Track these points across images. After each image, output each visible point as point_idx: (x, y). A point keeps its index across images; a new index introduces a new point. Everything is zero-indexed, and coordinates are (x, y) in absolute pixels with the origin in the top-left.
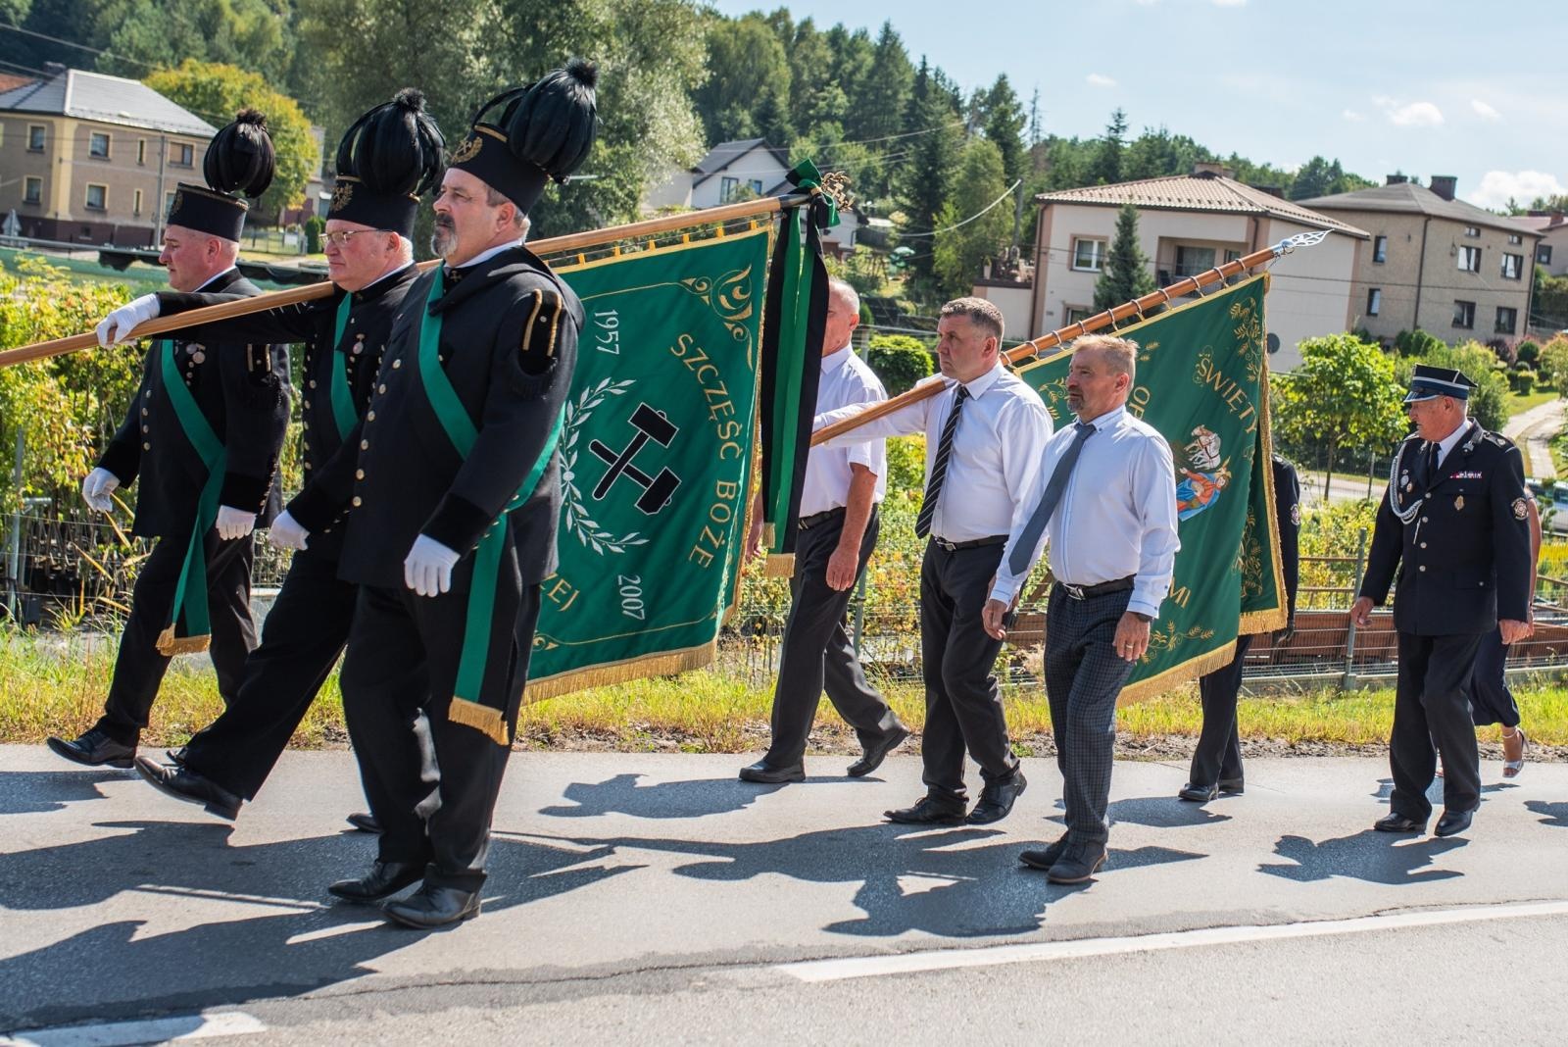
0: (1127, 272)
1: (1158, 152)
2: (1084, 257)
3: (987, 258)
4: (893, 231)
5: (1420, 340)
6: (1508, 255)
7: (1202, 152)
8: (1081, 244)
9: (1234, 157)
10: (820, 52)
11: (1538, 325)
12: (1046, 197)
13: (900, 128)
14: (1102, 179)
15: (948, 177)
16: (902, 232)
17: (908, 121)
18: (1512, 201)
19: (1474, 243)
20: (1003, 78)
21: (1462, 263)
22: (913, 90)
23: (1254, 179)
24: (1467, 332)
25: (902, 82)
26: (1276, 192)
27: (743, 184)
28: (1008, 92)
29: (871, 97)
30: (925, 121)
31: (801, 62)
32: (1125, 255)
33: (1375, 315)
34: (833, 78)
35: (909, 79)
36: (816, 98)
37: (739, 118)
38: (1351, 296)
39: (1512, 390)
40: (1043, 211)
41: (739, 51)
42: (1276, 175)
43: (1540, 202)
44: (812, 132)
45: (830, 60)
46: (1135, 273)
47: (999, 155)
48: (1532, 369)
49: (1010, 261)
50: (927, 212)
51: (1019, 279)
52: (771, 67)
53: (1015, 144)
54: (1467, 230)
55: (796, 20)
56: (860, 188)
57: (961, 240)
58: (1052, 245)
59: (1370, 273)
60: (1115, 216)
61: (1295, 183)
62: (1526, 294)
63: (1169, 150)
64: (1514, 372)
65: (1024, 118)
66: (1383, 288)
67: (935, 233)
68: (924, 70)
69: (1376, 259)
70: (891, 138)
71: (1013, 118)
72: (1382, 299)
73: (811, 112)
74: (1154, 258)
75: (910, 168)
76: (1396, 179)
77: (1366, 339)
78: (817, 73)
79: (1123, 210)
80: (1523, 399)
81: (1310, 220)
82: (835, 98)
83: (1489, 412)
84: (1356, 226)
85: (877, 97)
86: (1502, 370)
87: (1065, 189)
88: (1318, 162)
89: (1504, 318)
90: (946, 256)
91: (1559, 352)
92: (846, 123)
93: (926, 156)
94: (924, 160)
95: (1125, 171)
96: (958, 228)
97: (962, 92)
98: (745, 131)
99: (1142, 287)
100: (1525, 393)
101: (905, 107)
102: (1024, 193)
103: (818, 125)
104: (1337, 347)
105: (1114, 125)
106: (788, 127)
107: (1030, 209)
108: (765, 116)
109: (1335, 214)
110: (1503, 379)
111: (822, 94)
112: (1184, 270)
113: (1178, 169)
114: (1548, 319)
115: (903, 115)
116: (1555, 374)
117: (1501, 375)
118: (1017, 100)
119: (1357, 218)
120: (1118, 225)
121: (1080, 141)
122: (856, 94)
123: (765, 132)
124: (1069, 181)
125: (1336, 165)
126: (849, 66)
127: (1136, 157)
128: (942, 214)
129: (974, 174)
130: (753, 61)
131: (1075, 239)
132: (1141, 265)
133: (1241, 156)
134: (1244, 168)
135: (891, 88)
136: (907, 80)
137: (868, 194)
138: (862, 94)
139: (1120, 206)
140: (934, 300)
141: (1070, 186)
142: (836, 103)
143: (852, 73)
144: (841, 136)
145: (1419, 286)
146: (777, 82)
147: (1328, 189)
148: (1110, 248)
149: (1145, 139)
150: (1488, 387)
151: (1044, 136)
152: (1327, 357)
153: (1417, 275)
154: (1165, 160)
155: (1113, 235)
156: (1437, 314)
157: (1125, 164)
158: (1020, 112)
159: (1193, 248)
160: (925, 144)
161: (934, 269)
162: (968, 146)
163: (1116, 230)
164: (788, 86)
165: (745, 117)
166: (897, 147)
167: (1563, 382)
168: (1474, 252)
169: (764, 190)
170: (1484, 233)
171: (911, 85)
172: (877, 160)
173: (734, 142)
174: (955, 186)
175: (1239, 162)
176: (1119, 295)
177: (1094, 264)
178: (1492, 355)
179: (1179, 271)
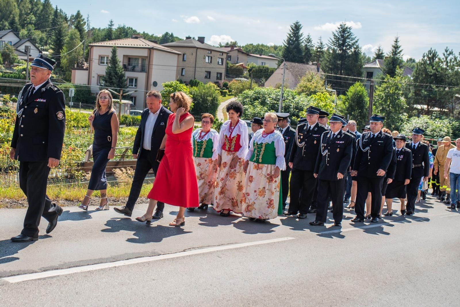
0: (115, 65)
1: (123, 32)
2: (103, 61)
3: (76, 62)
4: (49, 55)
5: (196, 82)
6: (219, 58)
7: (135, 31)
8: (101, 58)
9: (144, 32)
10: (27, 5)
11: (228, 77)
12: (92, 44)
13: (50, 26)
14: (107, 39)
15: (64, 40)
16: (52, 55)
17: (53, 24)
18: (220, 43)
19: (210, 55)
20: (79, 11)
21: (207, 60)
22: (54, 15)
23: (149, 38)
24: (209, 79)
25: (50, 13)
26: (155, 42)
27: (6, 42)
28: (81, 16)
29: (42, 17)
30: (57, 24)
31: (22, 8)
32: (114, 60)
33: (184, 75)
34: (31, 12)
35: (52, 12)
36: (27, 18)
37: (5, 24)
38: (177, 70)
39: (221, 95)
40: (91, 49)
41: (4, 5)
42: (156, 37)
43: (228, 43)
44: (26, 28)
45: (30, 7)
46: (117, 65)
47: (79, 33)
48: (227, 89)
49: (82, 63)
50: (59, 49)
51: (84, 68)
52: (13, 9)
53: (83, 30)
54: (208, 52)
56: (40, 43)
57: (68, 57)
58: (93, 58)
59: (182, 64)
60: (111, 49)
61: (161, 39)
62: (224, 69)
63: (126, 31)
64: (222, 90)
65: (85, 23)
66: (185, 68)
67: (61, 55)
68: (57, 10)
69: (183, 60)
70: (48, 29)
71: (82, 23)
72: (185, 71)
73: (25, 22)
74: (122, 61)
75: (54, 37)
76: (188, 38)
77: (181, 82)
78: (26, 11)
79: (113, 48)
80: (224, 98)
81: (165, 50)
82: (32, 18)
83: (215, 102)
84: (178, 51)
85: (43, 17)
86: (218, 90)
87: (97, 42)
88: (167, 34)
89: (219, 76)
90: (64, 61)
91: (234, 84)
92: (35, 25)
93: (58, 34)
94: (57, 35)
95: (113, 37)
96: (67, 54)
97: (67, 16)
98: (7, 28)
99: (119, 69)
100: (225, 96)
101: (52, 20)
102: (85, 44)
103: (27, 26)
104: (173, 85)
105: (110, 24)
106: (19, 26)
107: (87, 48)
108: (12, 23)
109: (172, 48)
110: (219, 92)
111: (28, 17)
112: (130, 64)
113: (128, 36)
114: (231, 76)
115: (51, 23)
116: (233, 91)
117: (218, 91)
118: (82, 18)
119: (178, 49)
120: (112, 52)
121: (101, 29)
122: (38, 17)
123: (12, 28)
124: (98, 40)
125: (172, 34)
126: (36, 9)
127: (116, 33)
128: (63, 50)
129: (72, 38)
130: (8, 8)
131: (100, 56)
132: (118, 63)
133: (146, 32)
134: (147, 36)
135: (48, 15)
136: (52, 13)
137: (42, 45)
138: (39, 17)
139: (112, 47)
140: (61, 74)
141: (98, 41)
142: (32, 19)
143: (37, 11)
144: (34, 29)
145: (195, 67)
146: (15, 14)
147: (170, 41)
148: (110, 58)
149: (119, 28)
150: (215, 95)
151: (91, 28)
152: (170, 87)
153: (195, 64)
154: (125, 34)
155: (110, 55)
156: (200, 75)
157: (113, 35)
158: (84, 21)
159: (133, 58)
160: (57, 30)
161: (61, 65)
162: (70, 31)
163: (111, 53)
164: (18, 15)
165: (7, 24)
166: (50, 32)
167: (235, 93)
168: (210, 58)
169: (13, 44)
170: (213, 52)
171: (53, 14)
172: (44, 35)
173: (3, 31)
174: (66, 42)
175: (145, 34)
176: (112, 72)
177: (105, 63)
178: (216, 86)
179: (129, 65)
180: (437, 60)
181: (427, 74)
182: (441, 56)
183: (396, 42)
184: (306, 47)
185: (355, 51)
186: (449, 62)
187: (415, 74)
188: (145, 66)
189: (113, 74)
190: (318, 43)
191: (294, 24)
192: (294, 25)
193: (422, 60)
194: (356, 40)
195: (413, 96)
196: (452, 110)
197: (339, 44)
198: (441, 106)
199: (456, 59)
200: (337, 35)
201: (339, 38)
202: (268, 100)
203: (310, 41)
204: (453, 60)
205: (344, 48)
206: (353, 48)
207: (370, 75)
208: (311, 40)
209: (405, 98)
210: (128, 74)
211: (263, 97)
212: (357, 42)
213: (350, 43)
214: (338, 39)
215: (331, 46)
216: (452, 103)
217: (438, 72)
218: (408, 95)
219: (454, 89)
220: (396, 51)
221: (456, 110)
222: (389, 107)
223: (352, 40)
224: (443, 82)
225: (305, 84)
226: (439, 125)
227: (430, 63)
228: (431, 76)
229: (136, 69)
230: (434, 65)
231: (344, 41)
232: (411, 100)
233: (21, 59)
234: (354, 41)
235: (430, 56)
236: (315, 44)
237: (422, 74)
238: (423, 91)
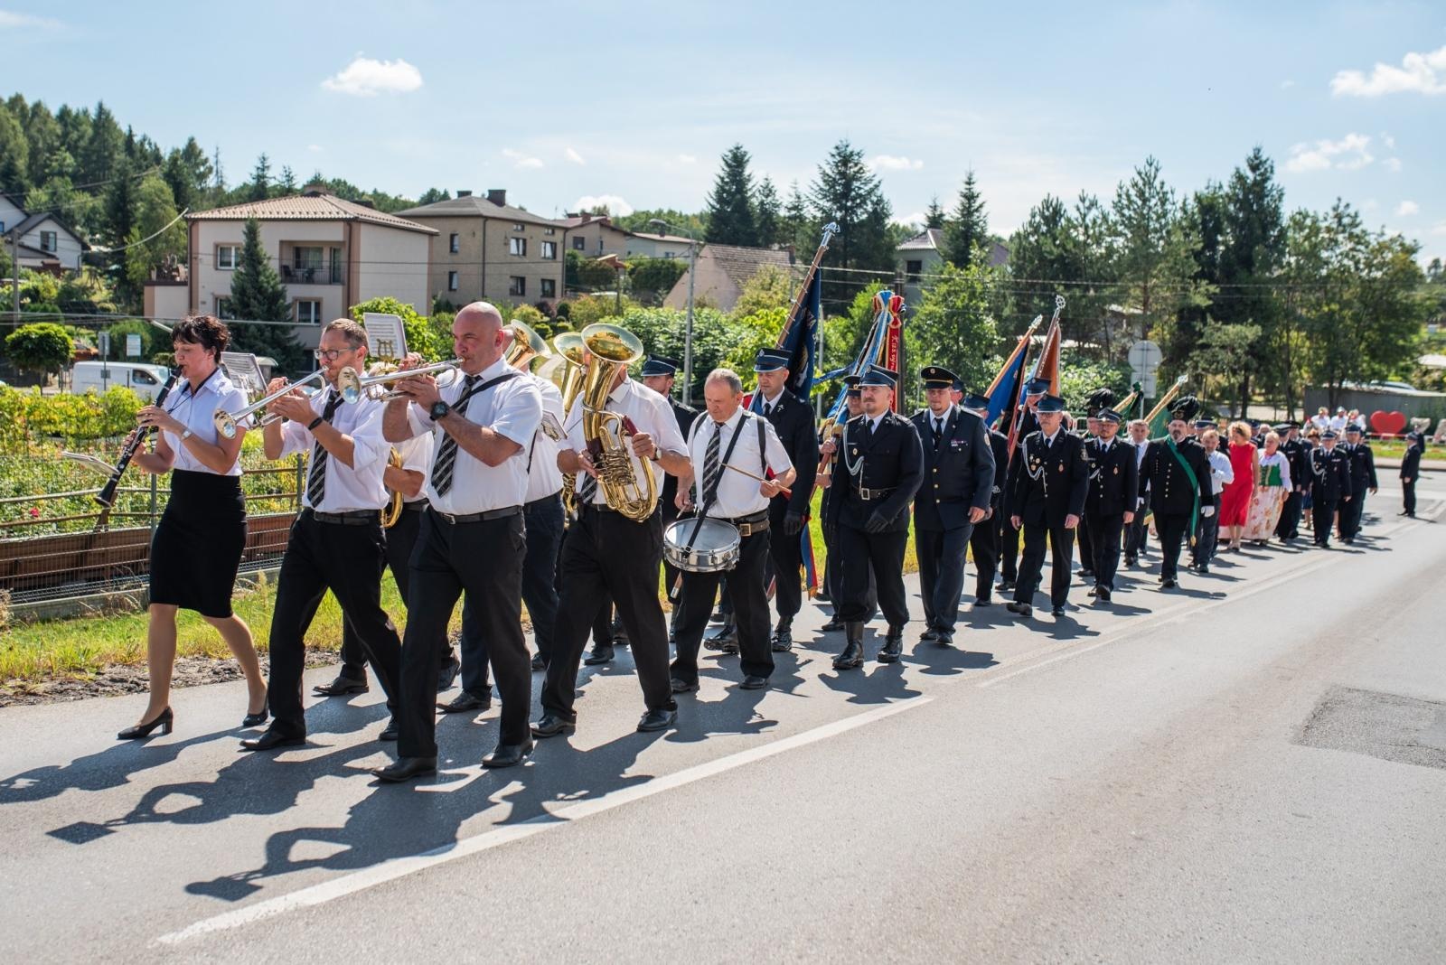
0: (255, 268)
2: (226, 259)
3: (156, 265)
6: (546, 242)
8: (221, 251)
10: (50, 126)
11: (570, 290)
19: (520, 235)
21: (513, 248)
24: (521, 298)
25: (115, 146)
28: (197, 150)
29: (94, 157)
31: (35, 134)
32: (252, 255)
33: (455, 290)
34: (62, 144)
35: (120, 142)
36: (50, 160)
38: (430, 275)
40: (191, 227)
44: (46, 185)
45: (59, 132)
46: (261, 268)
49: (171, 266)
50: (121, 237)
51: (178, 279)
52: (11, 138)
54: (515, 227)
55: (29, 102)
56: (85, 225)
57: (148, 254)
58: (200, 251)
59: (448, 260)
60: (242, 227)
62: (560, 270)
64: (555, 324)
66: (459, 269)
67: (128, 251)
69: (452, 250)
72: (459, 277)
73: (47, 171)
74: (276, 257)
76: (464, 193)
78: (49, 141)
79: (248, 223)
82: (64, 159)
84: (433, 227)
85: (98, 158)
86: (547, 321)
87: (207, 209)
88: (433, 192)
89: (547, 287)
90: (136, 267)
92: (74, 178)
99: (267, 278)
103: (51, 180)
105: (260, 165)
106: (27, 182)
108: (8, 174)
110: (547, 329)
111: (54, 157)
112: (301, 264)
114: (576, 287)
117: (546, 326)
119: (436, 222)
120: (245, 234)
122: (81, 156)
126: (74, 135)
128: (131, 236)
129: (152, 206)
131: (216, 246)
132: (265, 262)
138: (86, 156)
139: (245, 219)
141: (214, 207)
142: (66, 163)
143: (77, 141)
144: (71, 187)
145: (484, 264)
146: (17, 148)
148: (242, 251)
153: (481, 256)
155: (242, 239)
156: (499, 287)
159: (308, 249)
161: (130, 277)
162: (145, 186)
163: (244, 237)
168: (521, 242)
169: (7, 229)
170: (527, 227)
176: (249, 286)
177: (233, 264)
178: (538, 313)
179: (298, 265)
180: (1063, 221)
181: (1042, 259)
182: (1073, 214)
183: (969, 183)
184: (762, 207)
185: (875, 210)
186: (1090, 225)
187: (1015, 260)
188: (339, 269)
189: (250, 291)
190: (790, 196)
191: (731, 151)
192: (730, 155)
193: (1030, 222)
194: (875, 182)
195: (1013, 312)
196: (1106, 343)
197: (835, 194)
198: (1080, 334)
199: (1105, 218)
200: (830, 173)
201: (834, 179)
202: (661, 339)
203: (770, 191)
204: (1099, 221)
205: (849, 204)
206: (868, 202)
207: (915, 266)
208: (773, 189)
209: (994, 318)
210: (294, 292)
211: (649, 332)
212: (876, 186)
213: (862, 192)
214: (831, 183)
215: (816, 200)
216: (1105, 326)
217: (1066, 251)
218: (1002, 310)
219: (1107, 292)
220: (970, 206)
221: (1114, 344)
222: (957, 343)
223: (865, 184)
224: (1081, 276)
225: (755, 296)
226: (1076, 380)
227: (1048, 231)
228: (1052, 262)
229: (318, 275)
230: (1058, 233)
231: (848, 187)
232: (1008, 323)
233: (24, 267)
234: (871, 185)
235: (1047, 213)
236: (784, 199)
237: (1032, 261)
238: (1036, 301)
